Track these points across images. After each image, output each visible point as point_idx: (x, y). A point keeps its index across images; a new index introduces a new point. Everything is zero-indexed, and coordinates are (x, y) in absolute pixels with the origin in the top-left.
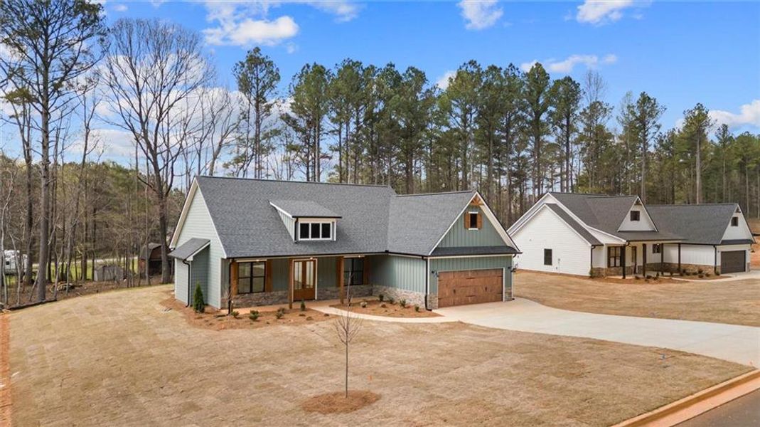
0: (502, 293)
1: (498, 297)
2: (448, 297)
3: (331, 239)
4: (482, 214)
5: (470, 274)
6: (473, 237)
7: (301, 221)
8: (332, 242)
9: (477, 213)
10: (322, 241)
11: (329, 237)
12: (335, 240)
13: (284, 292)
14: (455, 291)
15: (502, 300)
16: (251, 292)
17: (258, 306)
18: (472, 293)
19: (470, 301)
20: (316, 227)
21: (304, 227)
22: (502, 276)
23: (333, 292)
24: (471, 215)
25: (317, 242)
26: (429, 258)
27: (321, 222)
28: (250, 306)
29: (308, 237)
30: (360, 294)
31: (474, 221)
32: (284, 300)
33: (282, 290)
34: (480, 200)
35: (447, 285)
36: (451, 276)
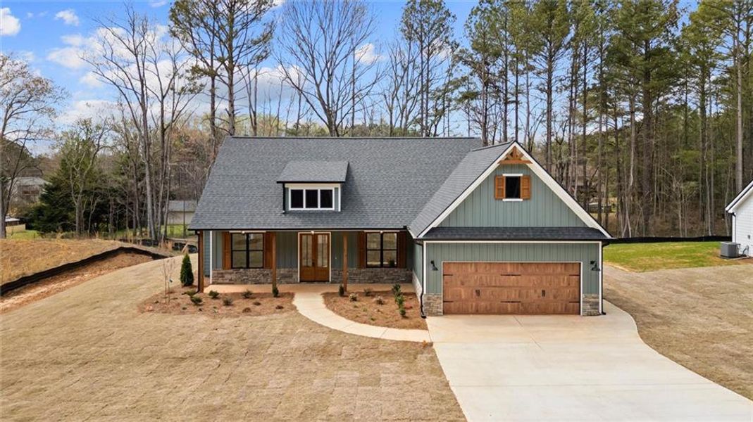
0: (579, 302)
1: (571, 308)
2: (467, 300)
3: (333, 209)
4: (530, 176)
5: (509, 270)
6: (512, 212)
7: (291, 187)
8: (335, 212)
9: (521, 175)
10: (322, 212)
11: (331, 206)
12: (339, 210)
13: (287, 270)
14: (478, 292)
15: (579, 314)
16: (248, 267)
17: (256, 284)
18: (513, 298)
19: (509, 309)
20: (312, 195)
21: (297, 195)
22: (580, 275)
23: (354, 274)
24: (508, 178)
25: (314, 213)
26: (425, 242)
27: (319, 188)
28: (245, 283)
29: (302, 206)
30: (393, 279)
31: (513, 187)
32: (287, 280)
33: (285, 268)
34: (522, 155)
35: (462, 283)
36: (471, 269)
